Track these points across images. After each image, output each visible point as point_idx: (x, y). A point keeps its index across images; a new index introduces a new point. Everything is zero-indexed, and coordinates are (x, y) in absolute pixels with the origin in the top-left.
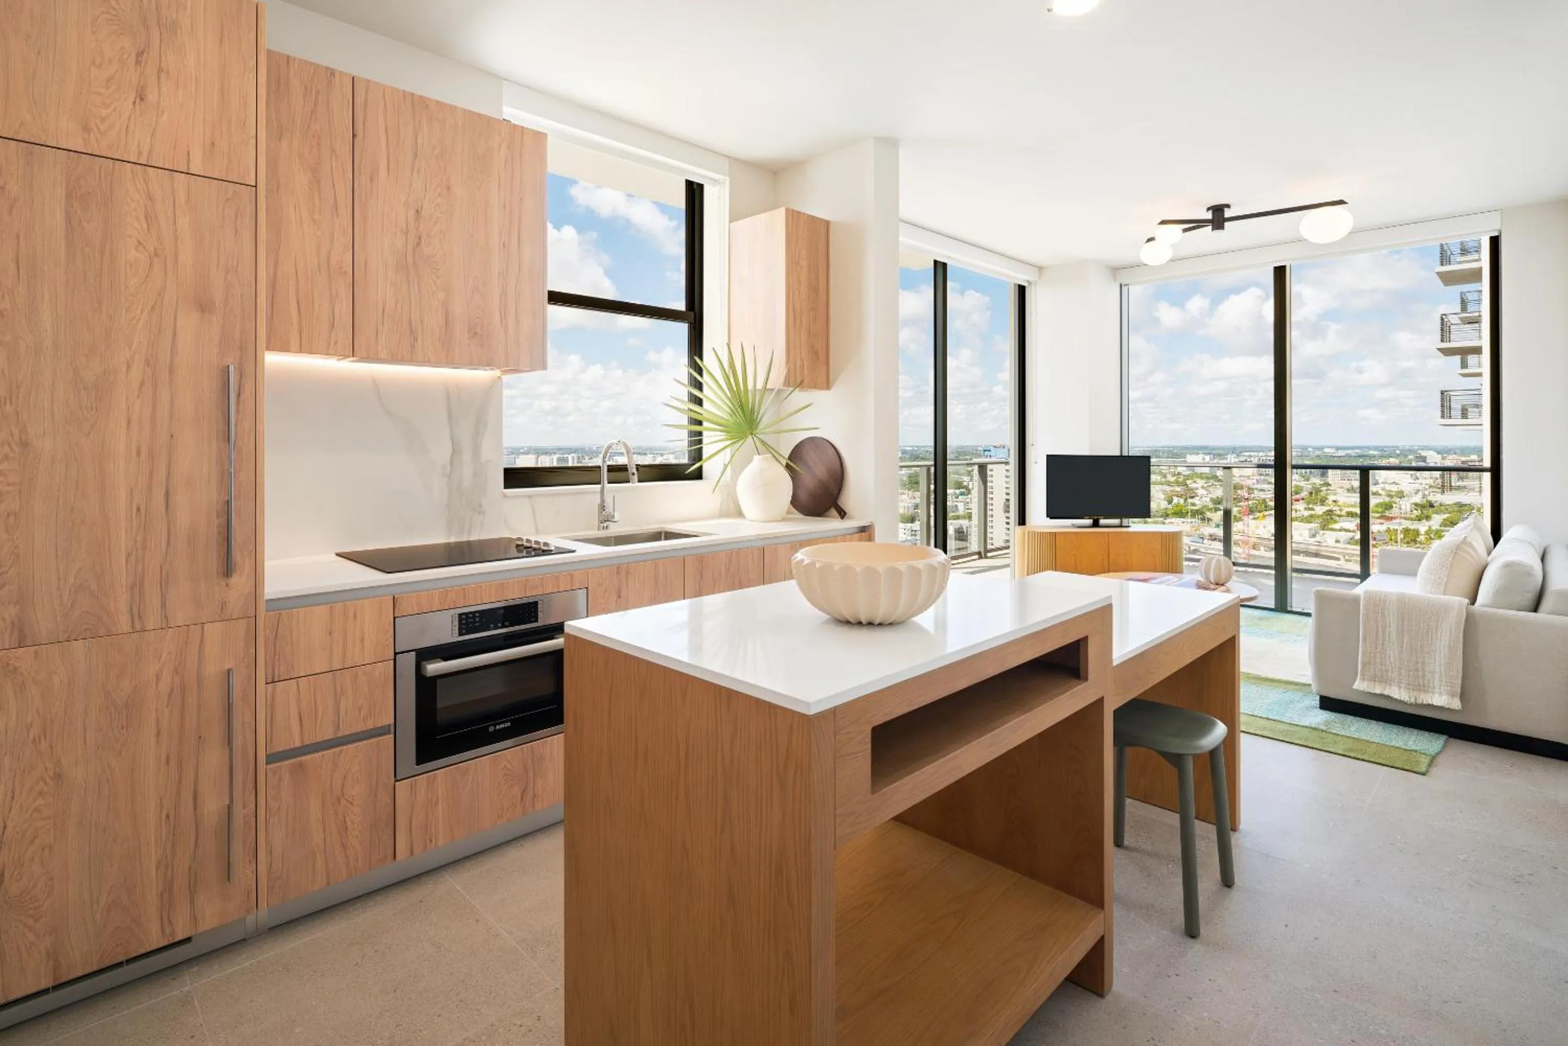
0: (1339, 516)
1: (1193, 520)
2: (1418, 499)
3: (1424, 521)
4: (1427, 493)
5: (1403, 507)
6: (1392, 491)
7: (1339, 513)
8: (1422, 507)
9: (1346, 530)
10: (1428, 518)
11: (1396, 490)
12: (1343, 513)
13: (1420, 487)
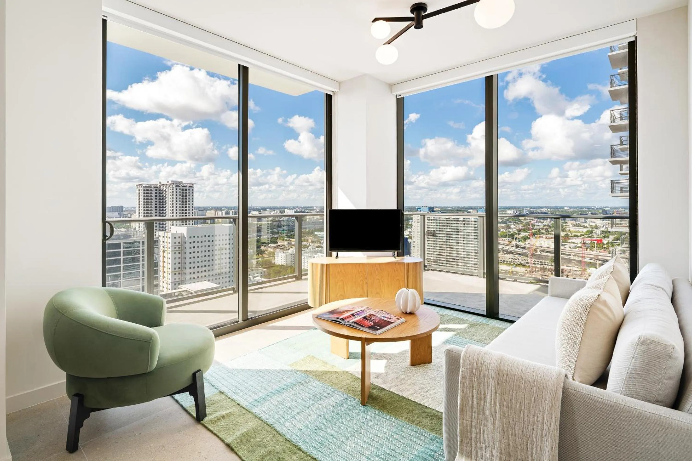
0: (571, 237)
1: (509, 239)
2: (603, 229)
3: (606, 238)
4: (607, 226)
5: (597, 232)
6: (593, 226)
7: (571, 235)
8: (606, 232)
9: (574, 243)
10: (608, 237)
11: (594, 225)
12: (573, 235)
13: (605, 224)
